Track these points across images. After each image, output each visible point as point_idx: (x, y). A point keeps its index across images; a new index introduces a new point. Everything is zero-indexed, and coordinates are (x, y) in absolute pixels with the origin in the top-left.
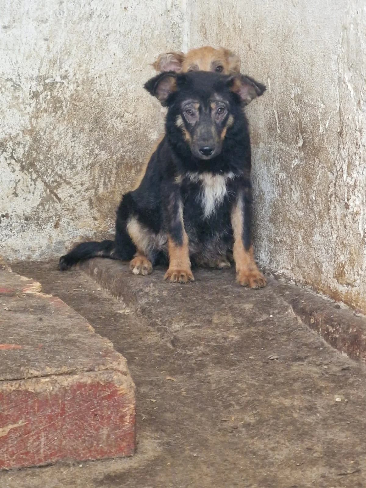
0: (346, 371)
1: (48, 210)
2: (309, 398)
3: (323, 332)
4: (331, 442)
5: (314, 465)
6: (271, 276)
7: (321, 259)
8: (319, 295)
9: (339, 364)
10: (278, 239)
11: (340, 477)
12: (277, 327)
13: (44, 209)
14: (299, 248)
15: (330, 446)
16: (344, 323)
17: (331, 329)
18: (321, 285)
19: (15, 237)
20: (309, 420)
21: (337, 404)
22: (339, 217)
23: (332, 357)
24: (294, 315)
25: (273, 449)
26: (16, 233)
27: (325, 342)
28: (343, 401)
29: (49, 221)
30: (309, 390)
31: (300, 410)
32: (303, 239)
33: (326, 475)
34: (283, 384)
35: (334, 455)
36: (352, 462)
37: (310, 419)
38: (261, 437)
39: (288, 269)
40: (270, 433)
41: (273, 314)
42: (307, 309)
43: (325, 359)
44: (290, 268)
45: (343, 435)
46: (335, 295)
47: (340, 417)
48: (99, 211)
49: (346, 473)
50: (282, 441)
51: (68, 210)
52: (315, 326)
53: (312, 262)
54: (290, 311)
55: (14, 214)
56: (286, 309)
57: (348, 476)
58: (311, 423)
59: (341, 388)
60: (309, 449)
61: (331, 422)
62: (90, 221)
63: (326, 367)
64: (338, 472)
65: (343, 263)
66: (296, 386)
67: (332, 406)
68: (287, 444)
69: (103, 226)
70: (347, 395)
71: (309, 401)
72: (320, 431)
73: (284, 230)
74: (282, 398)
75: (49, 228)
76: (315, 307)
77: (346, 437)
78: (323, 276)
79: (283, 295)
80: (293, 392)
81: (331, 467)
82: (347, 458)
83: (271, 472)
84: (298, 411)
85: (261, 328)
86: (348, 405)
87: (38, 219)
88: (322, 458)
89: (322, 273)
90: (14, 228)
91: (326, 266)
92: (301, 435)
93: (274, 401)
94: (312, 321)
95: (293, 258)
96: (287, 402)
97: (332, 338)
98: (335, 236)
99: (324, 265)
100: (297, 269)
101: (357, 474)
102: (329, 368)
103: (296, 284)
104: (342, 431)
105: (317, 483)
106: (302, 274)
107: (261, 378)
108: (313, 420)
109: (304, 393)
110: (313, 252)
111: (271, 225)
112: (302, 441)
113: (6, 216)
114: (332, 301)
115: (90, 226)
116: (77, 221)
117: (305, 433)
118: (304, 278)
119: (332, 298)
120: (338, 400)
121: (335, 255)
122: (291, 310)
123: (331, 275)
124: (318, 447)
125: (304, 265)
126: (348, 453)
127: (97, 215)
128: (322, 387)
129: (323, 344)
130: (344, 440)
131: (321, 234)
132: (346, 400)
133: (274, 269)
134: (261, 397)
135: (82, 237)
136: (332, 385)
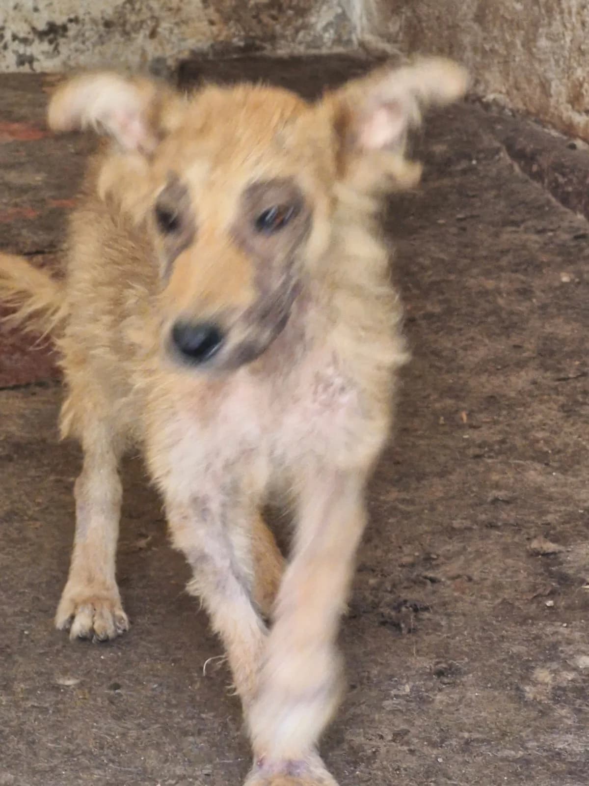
0: (580, 240)
1: (140, 10)
2: (522, 277)
3: (550, 183)
4: (549, 338)
5: (522, 368)
6: (478, 104)
7: (550, 75)
8: (546, 130)
9: (571, 229)
10: (487, 47)
11: (557, 383)
12: (483, 178)
13: (133, 9)
14: (517, 59)
15: (548, 342)
16: (580, 170)
17: (561, 180)
18: (550, 115)
19: (90, 52)
20: (520, 308)
21: (563, 285)
22: (574, 10)
23: (562, 220)
24: (508, 160)
25: (465, 349)
26: (91, 47)
27: (553, 200)
28: (572, 281)
29: (141, 27)
30: (523, 267)
31: (508, 294)
32: (523, 45)
33: (539, 380)
34: (486, 258)
35: (552, 353)
36: (577, 363)
37: (523, 307)
38: (450, 331)
39: (501, 92)
40: (462, 326)
41: (477, 159)
42: (528, 150)
43: (552, 223)
44: (504, 90)
45: (569, 327)
46: (569, 130)
47: (566, 302)
48: (218, 10)
49: (566, 377)
50: (479, 337)
51: (170, 9)
52: (538, 176)
53: (536, 81)
54: (502, 154)
55: (87, 18)
56: (498, 151)
57: (570, 381)
58: (523, 312)
59: (571, 262)
60: (517, 347)
61: (552, 310)
62: (204, 26)
63: (550, 234)
64: (555, 375)
65: (581, 79)
66: (504, 261)
67: (556, 289)
68: (487, 341)
69: (224, 33)
70: (579, 274)
71: (523, 282)
72: (535, 322)
73: (496, 32)
74: (482, 278)
75: (140, 38)
76: (539, 147)
77: (573, 330)
78: (553, 101)
79: (493, 131)
80: (501, 269)
81: (546, 370)
82: (571, 358)
83: (460, 378)
84: (505, 295)
85: (458, 180)
86: (581, 287)
87: (124, 25)
88: (534, 358)
89: (551, 96)
90: (88, 39)
91: (557, 86)
92: (507, 328)
93: (471, 282)
94: (535, 168)
95: (508, 74)
96: (490, 284)
97: (563, 192)
98: (568, 39)
99: (553, 84)
100: (515, 92)
101: (583, 378)
102: (555, 236)
103: (514, 116)
104: (567, 321)
105: (524, 392)
106: (522, 99)
107: (454, 250)
108: (527, 307)
109: (516, 271)
110: (537, 65)
111: (476, 26)
112: (508, 337)
113: (75, 20)
114: (565, 138)
115: (204, 34)
116: (184, 28)
117: (513, 326)
118: (525, 104)
119: (565, 133)
120: (565, 279)
121: (570, 68)
122: (504, 154)
123: (563, 99)
124: (531, 343)
125: (524, 85)
126: (573, 352)
127: (215, 17)
128: (542, 262)
129: (548, 202)
130: (569, 334)
131: (549, 37)
132: (577, 280)
133: (481, 94)
134: (452, 277)
135: (193, 52)
136: (559, 259)
